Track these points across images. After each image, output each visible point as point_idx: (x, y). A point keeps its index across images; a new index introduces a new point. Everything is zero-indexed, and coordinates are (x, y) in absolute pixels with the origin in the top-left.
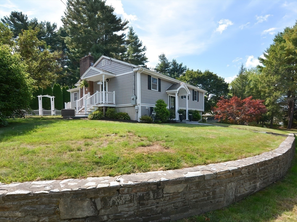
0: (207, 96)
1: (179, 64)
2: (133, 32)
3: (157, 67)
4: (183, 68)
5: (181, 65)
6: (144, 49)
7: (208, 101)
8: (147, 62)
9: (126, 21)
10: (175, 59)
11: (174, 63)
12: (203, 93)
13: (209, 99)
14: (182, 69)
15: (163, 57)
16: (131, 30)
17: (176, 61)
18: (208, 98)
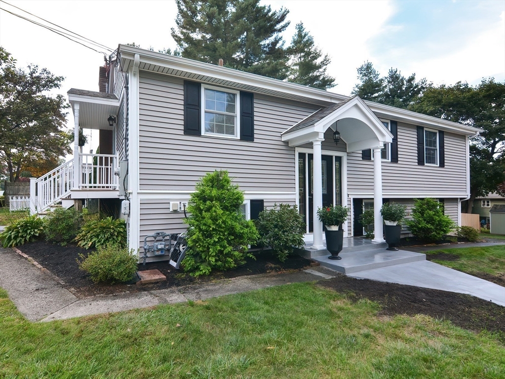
0: (491, 149)
1: (407, 78)
2: (304, 31)
3: (353, 93)
4: (417, 86)
5: (411, 79)
6: (326, 62)
7: (493, 161)
8: (333, 86)
9: (283, 11)
10: (394, 69)
11: (394, 77)
12: (465, 136)
13: (495, 156)
14: (413, 90)
15: (367, 70)
16: (300, 28)
17: (398, 73)
18: (493, 153)
